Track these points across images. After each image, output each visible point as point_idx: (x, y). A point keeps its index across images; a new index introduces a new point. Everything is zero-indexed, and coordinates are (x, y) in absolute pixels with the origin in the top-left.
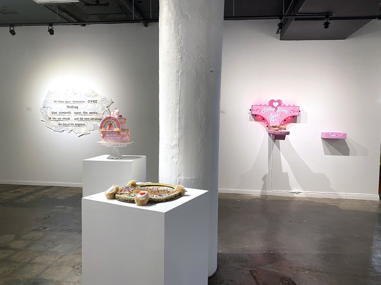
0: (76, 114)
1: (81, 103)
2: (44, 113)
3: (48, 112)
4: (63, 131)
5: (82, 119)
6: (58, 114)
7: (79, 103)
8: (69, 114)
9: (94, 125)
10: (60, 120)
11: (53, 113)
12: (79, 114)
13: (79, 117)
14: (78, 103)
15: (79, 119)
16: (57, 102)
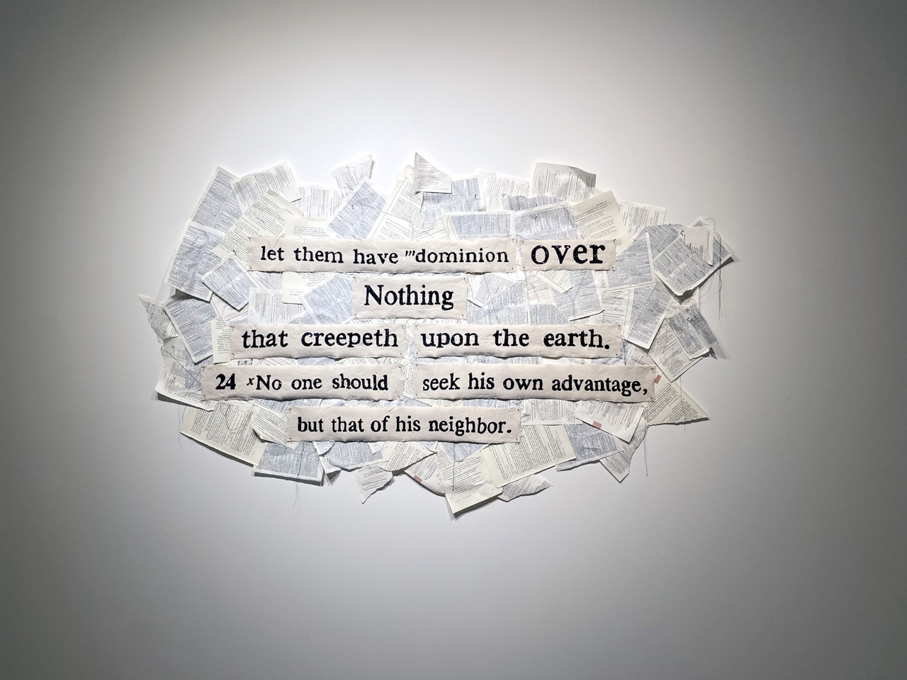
0: (434, 351)
1: (478, 267)
2: (182, 342)
3: (216, 333)
4: (332, 476)
5: (482, 385)
6: (294, 344)
7: (465, 266)
8: (384, 350)
9: (573, 430)
10: (308, 392)
11: (254, 340)
12: (463, 348)
13: (461, 366)
14: (459, 265)
15: (463, 383)
16: (289, 255)
